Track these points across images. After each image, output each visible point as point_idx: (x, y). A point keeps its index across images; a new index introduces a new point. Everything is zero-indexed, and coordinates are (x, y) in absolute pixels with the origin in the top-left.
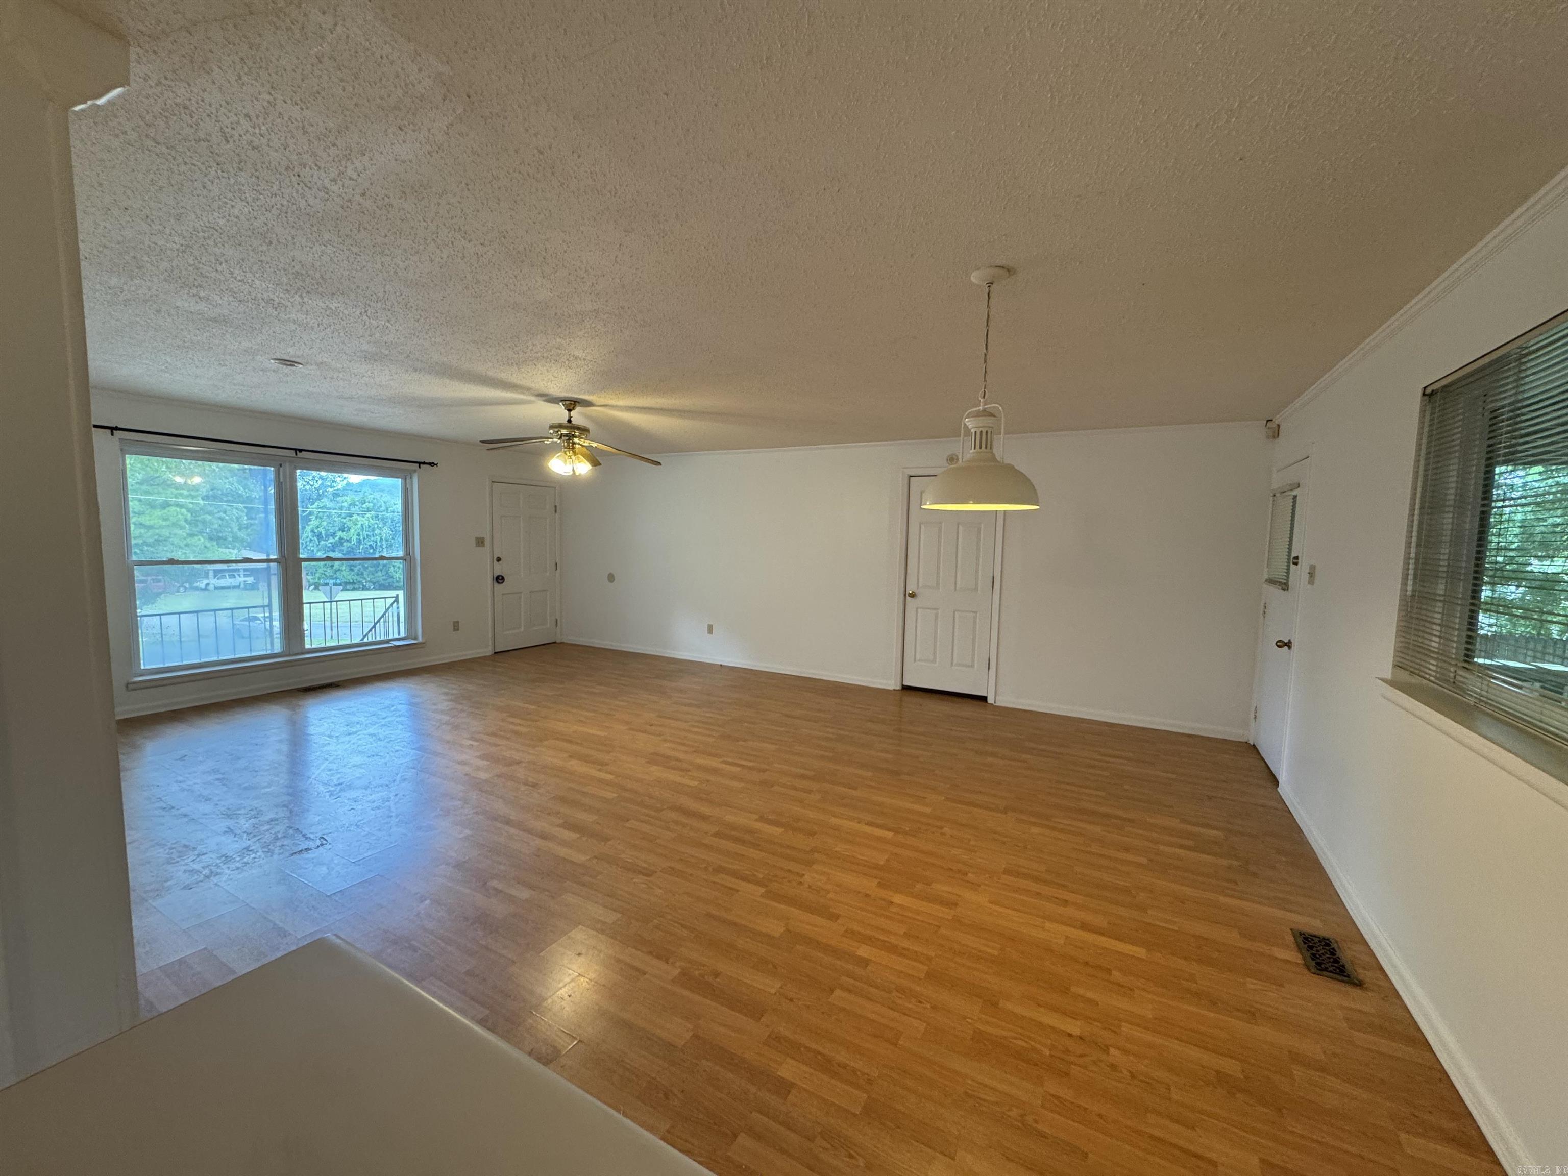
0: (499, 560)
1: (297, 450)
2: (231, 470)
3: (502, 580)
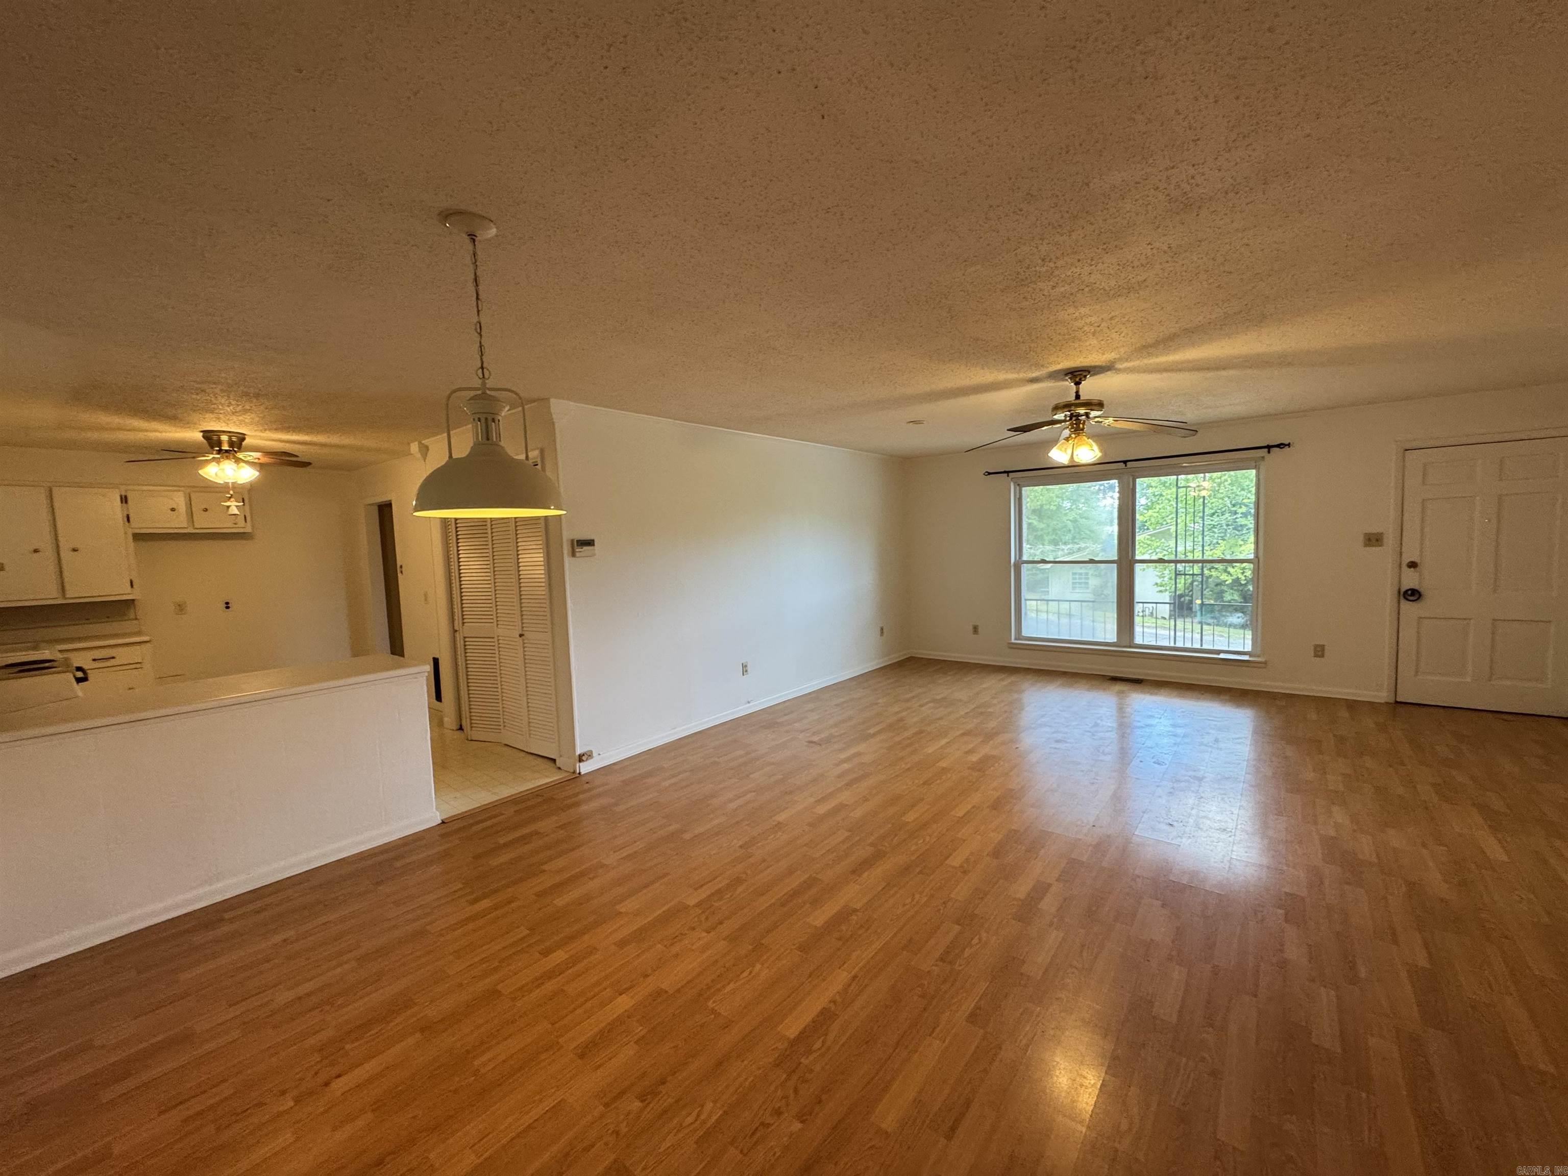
0: (1413, 565)
1: (1125, 462)
2: (1164, 484)
3: (1417, 596)
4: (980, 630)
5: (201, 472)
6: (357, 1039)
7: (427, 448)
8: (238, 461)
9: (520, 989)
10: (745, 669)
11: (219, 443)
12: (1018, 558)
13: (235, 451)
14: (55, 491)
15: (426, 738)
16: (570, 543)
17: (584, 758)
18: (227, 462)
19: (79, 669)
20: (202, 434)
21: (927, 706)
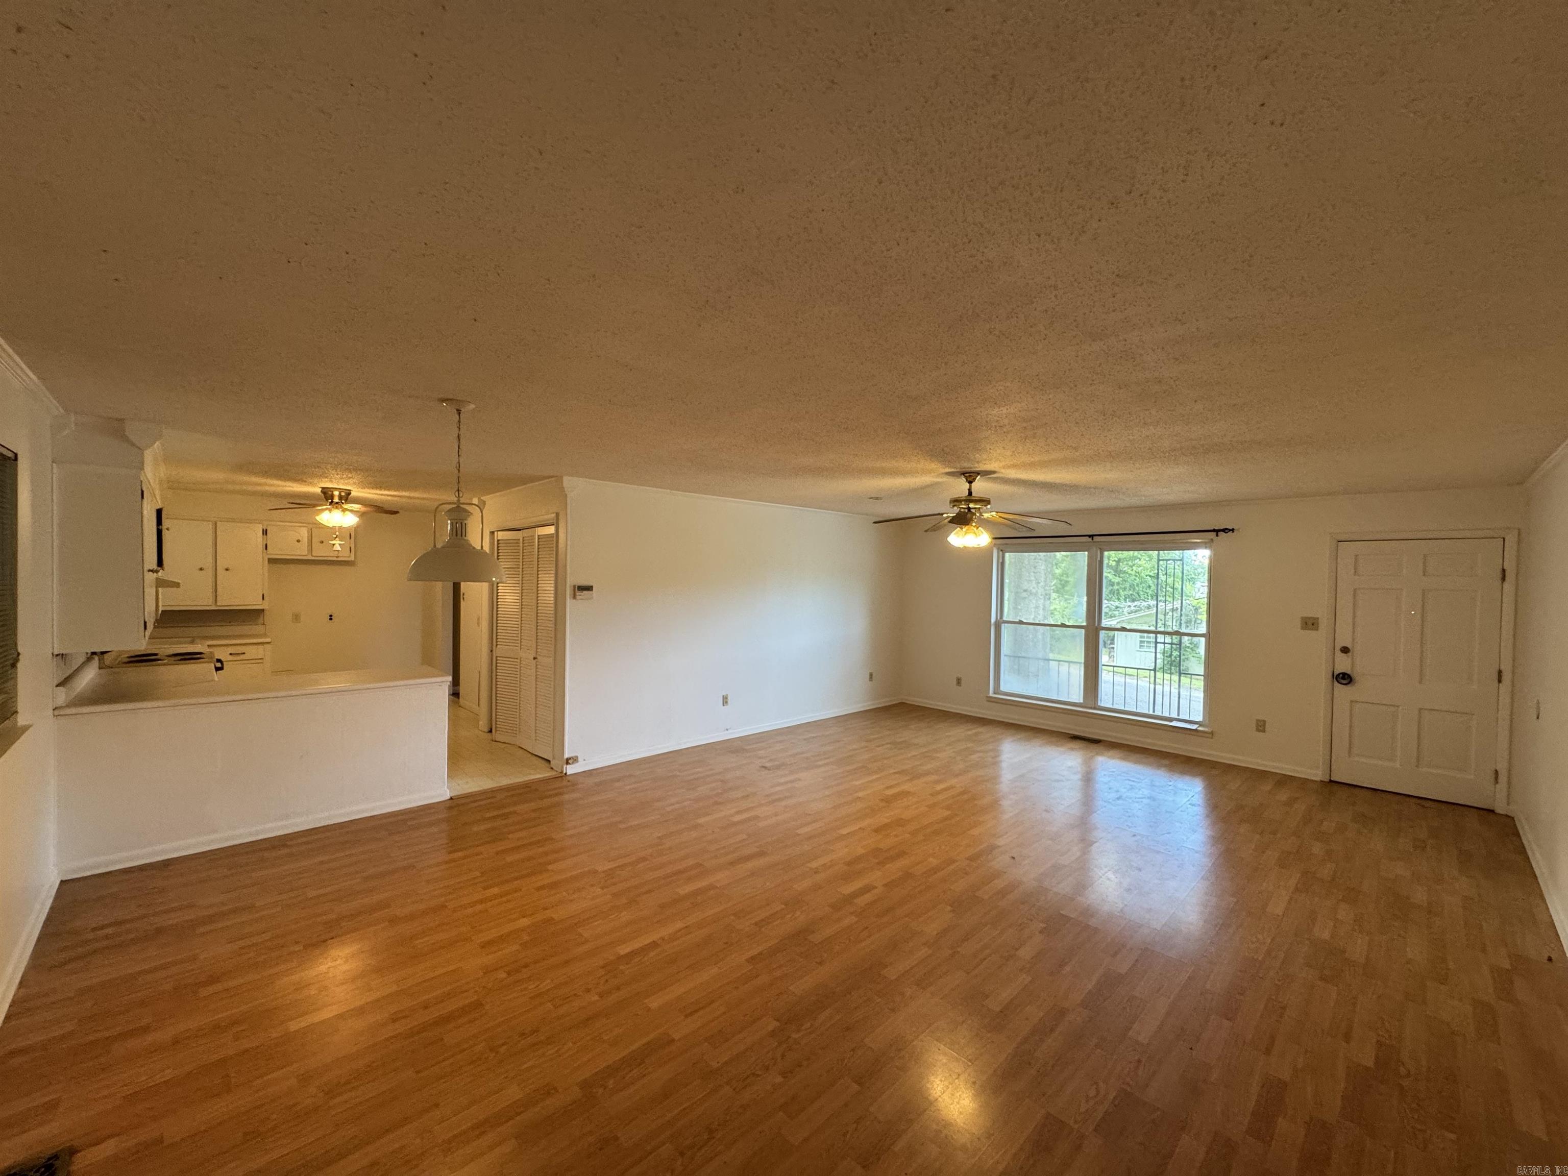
0: (1345, 650)
1: (1091, 536)
3: (1349, 680)
4: (963, 682)
5: (318, 518)
6: (349, 921)
7: (484, 503)
8: (344, 510)
9: (461, 906)
10: (725, 701)
11: (332, 497)
12: (999, 618)
13: (343, 503)
14: (219, 524)
15: (444, 733)
16: (572, 588)
17: (570, 761)
18: (336, 511)
19: (219, 661)
20: (321, 489)
21: (884, 747)
